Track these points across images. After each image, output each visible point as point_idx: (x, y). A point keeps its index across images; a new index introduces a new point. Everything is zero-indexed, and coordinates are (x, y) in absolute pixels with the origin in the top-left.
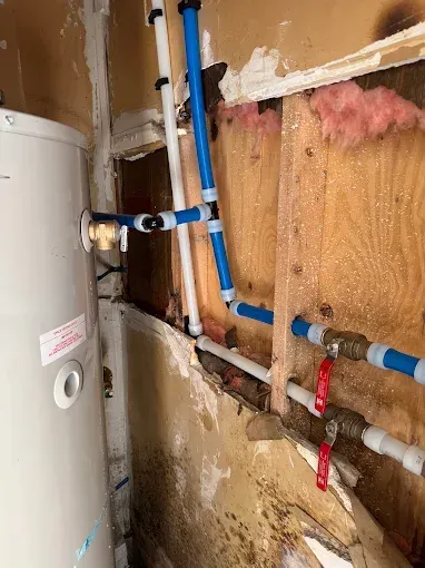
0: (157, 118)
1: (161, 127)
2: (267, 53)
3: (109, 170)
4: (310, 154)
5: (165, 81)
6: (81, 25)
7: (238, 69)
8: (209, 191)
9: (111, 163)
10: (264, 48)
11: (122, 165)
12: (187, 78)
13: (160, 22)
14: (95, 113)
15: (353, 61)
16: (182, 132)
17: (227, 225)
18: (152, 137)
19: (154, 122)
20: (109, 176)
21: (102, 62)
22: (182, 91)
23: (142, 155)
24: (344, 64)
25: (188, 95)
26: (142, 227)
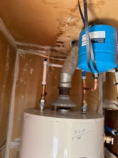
11: (105, 110)
14: (100, 97)
18: (115, 107)
19: (116, 104)
20: (102, 112)
26: (114, 134)
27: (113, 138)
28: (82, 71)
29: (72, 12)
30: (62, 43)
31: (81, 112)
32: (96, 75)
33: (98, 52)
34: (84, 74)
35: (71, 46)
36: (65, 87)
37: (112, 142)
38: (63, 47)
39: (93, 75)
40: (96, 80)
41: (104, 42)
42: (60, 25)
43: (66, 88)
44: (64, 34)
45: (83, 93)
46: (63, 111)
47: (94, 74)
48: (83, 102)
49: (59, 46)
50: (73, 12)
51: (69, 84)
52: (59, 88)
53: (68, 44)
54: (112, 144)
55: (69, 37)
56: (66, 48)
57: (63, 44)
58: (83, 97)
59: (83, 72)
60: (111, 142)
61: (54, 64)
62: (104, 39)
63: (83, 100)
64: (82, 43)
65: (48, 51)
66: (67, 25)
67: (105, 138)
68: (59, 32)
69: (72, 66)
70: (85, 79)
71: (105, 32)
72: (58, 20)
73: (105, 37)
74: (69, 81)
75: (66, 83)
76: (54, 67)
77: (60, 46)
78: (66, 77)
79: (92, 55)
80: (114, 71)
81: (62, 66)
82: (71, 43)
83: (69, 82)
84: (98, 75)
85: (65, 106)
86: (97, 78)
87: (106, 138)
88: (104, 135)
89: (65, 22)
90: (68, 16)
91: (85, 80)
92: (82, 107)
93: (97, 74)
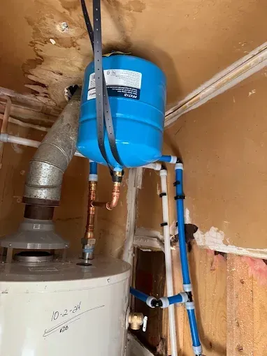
0: (161, 237)
1: (162, 242)
2: (218, 231)
3: (131, 252)
4: (243, 283)
5: (166, 224)
6: (127, 186)
7: (204, 233)
8: (187, 286)
9: (132, 249)
10: (217, 229)
11: (138, 251)
12: (177, 225)
13: (165, 198)
14: (128, 223)
15: (261, 252)
16: (173, 248)
17: (197, 305)
18: (157, 245)
19: (158, 239)
20: (130, 255)
21: (134, 201)
22: (174, 230)
23: (150, 250)
24: (257, 252)
25: (177, 233)
26: (150, 305)
27: (146, 318)
28: (91, 161)
29: (66, 11)
30: (43, 86)
31: (81, 261)
32: (117, 173)
33: (122, 119)
34: (94, 169)
35: (67, 99)
36: (43, 197)
37: (145, 326)
38: (46, 97)
39: (112, 173)
40: (117, 184)
41: (138, 98)
42: (36, 39)
43: (44, 201)
44: (48, 64)
45: (89, 214)
46: (33, 259)
47: (115, 170)
48: (86, 234)
49: (35, 93)
50: (68, 9)
51: (54, 190)
52: (25, 200)
53: (59, 92)
54: (144, 330)
55: (61, 74)
56: (53, 101)
57: (45, 90)
58: (88, 224)
59: (91, 163)
60: (141, 326)
61: (22, 136)
62: (138, 90)
63: (87, 231)
64: (89, 92)
65: (6, 101)
66: (53, 42)
67: (129, 320)
68: (34, 57)
69: (64, 147)
70: (96, 180)
71: (140, 75)
72: (30, 23)
73: (139, 87)
74: (54, 183)
75: (44, 187)
76: (21, 146)
77: (38, 93)
78: (46, 174)
79: (109, 123)
80: (158, 167)
81: (40, 143)
82: (66, 91)
83: (52, 187)
84: (123, 173)
85: (39, 247)
86: (120, 180)
87: (132, 317)
88: (129, 311)
89: (49, 33)
90: (57, 17)
91: (96, 183)
92: (83, 248)
93: (121, 170)
